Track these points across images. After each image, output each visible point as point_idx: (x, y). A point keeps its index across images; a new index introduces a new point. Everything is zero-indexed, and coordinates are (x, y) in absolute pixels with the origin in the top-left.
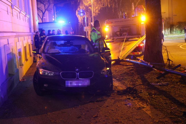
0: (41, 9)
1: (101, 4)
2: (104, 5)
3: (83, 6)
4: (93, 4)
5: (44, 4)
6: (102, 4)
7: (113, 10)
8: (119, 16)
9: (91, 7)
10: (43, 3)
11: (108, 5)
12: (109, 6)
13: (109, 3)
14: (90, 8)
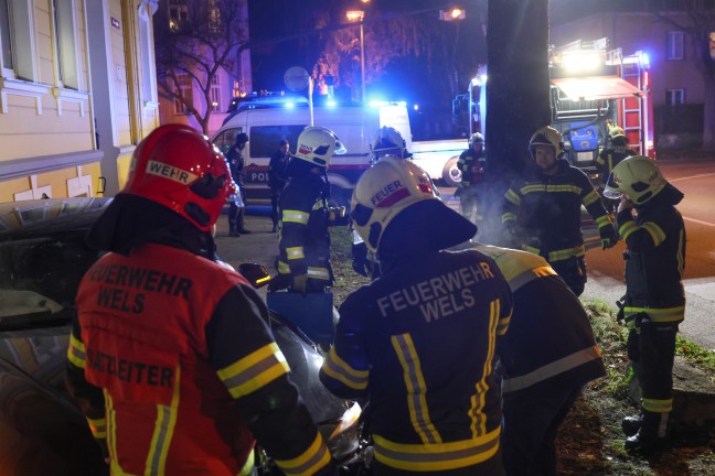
0: (204, 61)
1: (393, 46)
2: (400, 51)
3: (336, 53)
4: (365, 47)
5: (215, 44)
6: (396, 48)
7: (429, 66)
8: (452, 85)
9: (360, 56)
10: (209, 44)
11: (412, 50)
12: (417, 53)
13: (415, 45)
14: (356, 57)
